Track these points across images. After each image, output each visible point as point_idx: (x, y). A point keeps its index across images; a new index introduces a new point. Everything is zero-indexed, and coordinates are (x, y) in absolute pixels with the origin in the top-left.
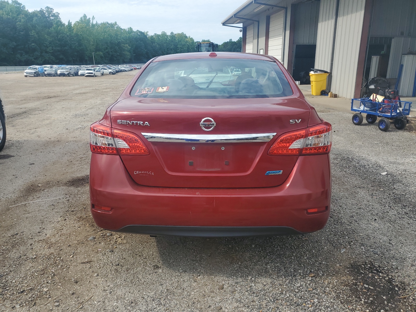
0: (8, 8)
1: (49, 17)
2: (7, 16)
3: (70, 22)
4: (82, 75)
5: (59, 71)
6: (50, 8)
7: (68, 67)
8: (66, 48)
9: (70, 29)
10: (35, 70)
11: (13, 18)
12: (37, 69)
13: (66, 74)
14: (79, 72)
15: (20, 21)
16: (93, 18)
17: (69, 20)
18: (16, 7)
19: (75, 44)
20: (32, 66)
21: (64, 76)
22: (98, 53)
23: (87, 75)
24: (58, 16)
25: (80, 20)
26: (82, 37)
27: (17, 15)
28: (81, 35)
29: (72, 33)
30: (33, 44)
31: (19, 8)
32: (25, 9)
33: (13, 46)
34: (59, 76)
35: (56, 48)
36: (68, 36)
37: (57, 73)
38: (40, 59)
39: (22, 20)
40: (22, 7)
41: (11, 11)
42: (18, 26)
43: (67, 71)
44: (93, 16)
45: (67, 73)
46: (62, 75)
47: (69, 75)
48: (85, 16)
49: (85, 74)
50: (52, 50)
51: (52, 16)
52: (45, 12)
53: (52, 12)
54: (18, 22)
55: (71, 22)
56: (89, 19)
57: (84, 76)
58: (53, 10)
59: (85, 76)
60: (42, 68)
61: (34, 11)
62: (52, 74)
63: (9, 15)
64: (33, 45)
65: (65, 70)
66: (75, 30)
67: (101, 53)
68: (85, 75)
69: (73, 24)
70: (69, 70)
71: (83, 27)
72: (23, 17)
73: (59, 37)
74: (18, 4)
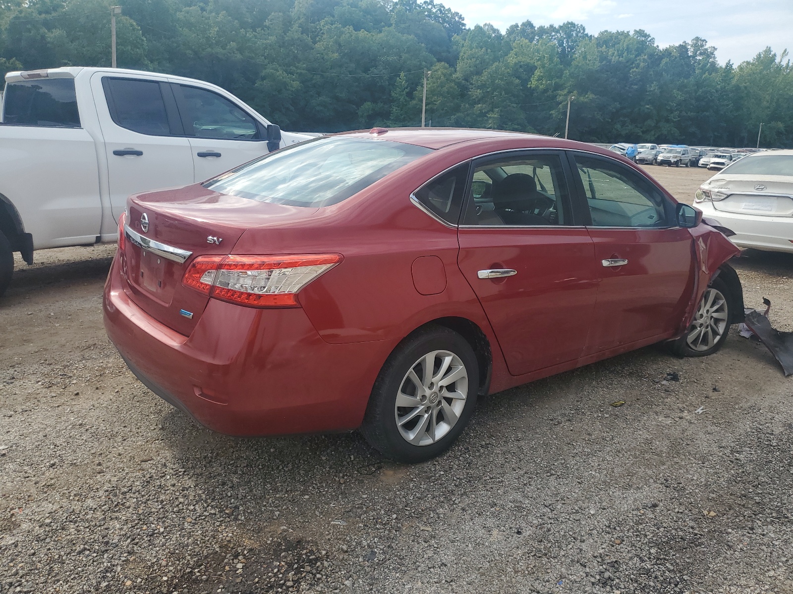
0: (623, 45)
1: (694, 57)
2: (619, 58)
3: (731, 63)
4: (705, 166)
5: (661, 156)
6: (701, 40)
7: (679, 148)
8: (707, 114)
9: (725, 76)
10: (621, 150)
11: (627, 62)
12: (624, 150)
13: (672, 161)
14: (701, 160)
15: (638, 66)
16: (785, 53)
17: (730, 60)
18: (639, 42)
19: (727, 105)
20: (619, 144)
21: (669, 166)
22: (773, 124)
23: (711, 167)
24: (712, 54)
25: (756, 58)
26: (746, 92)
27: (636, 56)
28: (746, 87)
29: (729, 84)
30: (647, 106)
31: (643, 43)
32: (654, 44)
33: (614, 110)
34: (658, 165)
35: (687, 113)
36: (717, 91)
37: (656, 159)
38: (653, 133)
39: (642, 64)
40: (648, 41)
41: (628, 49)
42: (631, 75)
43: (676, 157)
44: (785, 51)
45: (675, 160)
46: (666, 163)
47: (676, 164)
48: (768, 50)
49: (707, 165)
50: (679, 117)
51: (701, 54)
52: (689, 47)
53: (702, 46)
54: (633, 68)
55: (733, 64)
56: (775, 55)
57: (706, 167)
58: (706, 42)
59: (708, 169)
60: (634, 149)
61: (668, 47)
62: (646, 161)
63: (623, 57)
64: (648, 108)
65: (672, 155)
66: (736, 78)
67: (781, 125)
68: (708, 167)
69: (734, 67)
70: (680, 155)
71: (755, 72)
72: (644, 59)
73: (699, 93)
74: (643, 37)
